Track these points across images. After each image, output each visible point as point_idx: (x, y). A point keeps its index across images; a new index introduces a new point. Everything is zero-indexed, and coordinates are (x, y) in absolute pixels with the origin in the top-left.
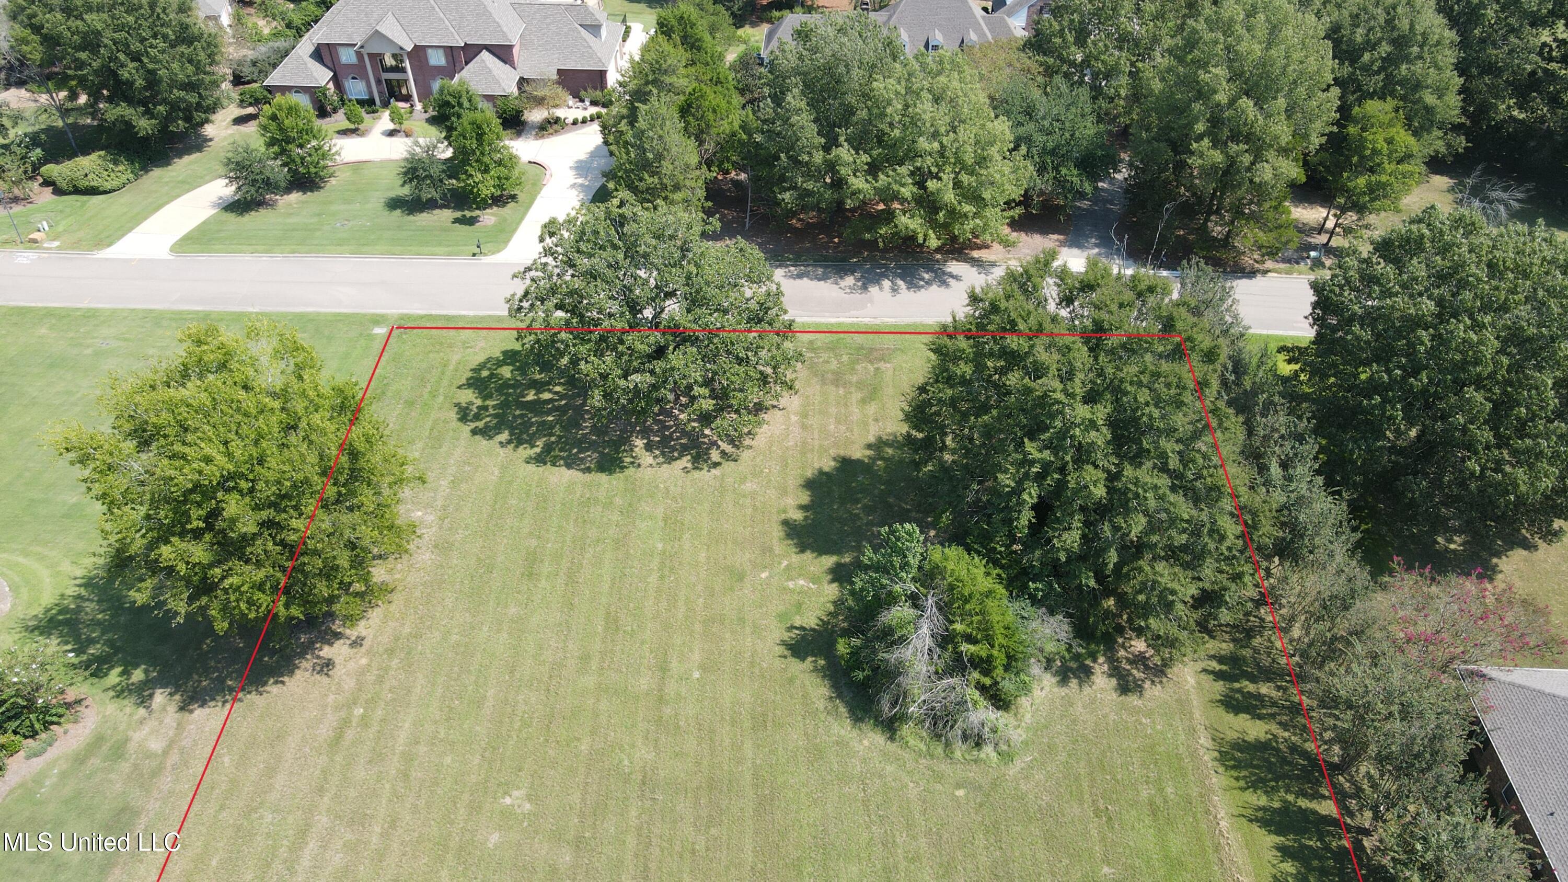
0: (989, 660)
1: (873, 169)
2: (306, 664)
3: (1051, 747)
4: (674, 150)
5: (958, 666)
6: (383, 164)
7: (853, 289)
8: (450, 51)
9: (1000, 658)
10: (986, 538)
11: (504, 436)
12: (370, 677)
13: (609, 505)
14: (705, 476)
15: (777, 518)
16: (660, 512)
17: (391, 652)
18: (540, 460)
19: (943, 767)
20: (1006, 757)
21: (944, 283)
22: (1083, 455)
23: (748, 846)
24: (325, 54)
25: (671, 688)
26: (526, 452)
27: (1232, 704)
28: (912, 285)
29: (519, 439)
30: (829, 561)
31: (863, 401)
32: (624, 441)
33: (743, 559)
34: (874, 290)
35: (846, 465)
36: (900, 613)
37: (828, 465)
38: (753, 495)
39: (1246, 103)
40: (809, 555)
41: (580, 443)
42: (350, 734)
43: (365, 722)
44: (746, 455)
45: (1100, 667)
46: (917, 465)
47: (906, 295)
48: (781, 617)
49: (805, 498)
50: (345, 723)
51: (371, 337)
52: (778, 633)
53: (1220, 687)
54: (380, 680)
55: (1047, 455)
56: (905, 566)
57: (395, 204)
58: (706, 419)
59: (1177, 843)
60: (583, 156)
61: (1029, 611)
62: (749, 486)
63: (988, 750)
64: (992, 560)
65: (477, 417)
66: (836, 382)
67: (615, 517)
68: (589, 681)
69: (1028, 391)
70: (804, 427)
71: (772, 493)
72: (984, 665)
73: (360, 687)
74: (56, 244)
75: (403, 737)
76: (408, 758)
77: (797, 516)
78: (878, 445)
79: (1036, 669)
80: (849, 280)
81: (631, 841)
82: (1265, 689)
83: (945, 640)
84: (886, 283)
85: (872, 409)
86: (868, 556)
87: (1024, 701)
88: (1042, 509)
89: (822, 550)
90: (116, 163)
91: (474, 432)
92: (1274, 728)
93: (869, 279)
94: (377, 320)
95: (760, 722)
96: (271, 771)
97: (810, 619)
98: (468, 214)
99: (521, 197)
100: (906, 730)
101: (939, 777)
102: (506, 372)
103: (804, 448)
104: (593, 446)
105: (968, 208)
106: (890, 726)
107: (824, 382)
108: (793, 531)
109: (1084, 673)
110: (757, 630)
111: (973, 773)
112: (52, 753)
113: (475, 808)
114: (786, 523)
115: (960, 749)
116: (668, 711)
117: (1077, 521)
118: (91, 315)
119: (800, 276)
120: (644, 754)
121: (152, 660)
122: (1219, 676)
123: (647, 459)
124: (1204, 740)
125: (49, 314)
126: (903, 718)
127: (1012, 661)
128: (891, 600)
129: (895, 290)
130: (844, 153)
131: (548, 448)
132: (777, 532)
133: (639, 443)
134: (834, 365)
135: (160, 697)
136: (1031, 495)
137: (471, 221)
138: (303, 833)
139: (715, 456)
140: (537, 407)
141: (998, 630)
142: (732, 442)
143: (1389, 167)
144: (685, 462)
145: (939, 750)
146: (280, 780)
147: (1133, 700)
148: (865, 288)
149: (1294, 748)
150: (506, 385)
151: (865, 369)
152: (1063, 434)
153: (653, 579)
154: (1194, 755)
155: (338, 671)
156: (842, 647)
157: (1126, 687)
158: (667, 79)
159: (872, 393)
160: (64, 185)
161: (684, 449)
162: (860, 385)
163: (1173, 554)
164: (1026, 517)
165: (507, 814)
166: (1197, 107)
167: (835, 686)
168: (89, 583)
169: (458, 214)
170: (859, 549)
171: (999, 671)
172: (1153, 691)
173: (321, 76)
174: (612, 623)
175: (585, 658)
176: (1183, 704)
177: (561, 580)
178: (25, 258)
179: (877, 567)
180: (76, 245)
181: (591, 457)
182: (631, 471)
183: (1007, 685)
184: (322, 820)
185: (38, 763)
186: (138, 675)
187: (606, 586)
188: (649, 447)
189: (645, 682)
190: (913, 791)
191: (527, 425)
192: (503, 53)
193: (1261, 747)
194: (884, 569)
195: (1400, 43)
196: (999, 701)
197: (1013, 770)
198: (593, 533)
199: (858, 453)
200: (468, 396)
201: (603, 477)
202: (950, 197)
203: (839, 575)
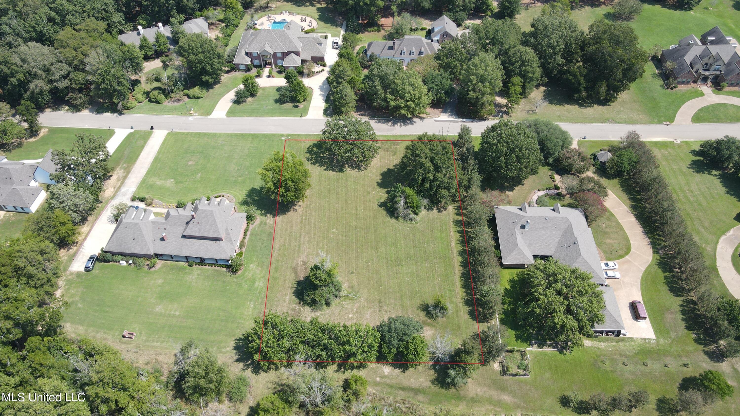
0: (413, 206)
1: (395, 100)
2: (292, 210)
3: (425, 221)
4: (349, 94)
5: (408, 208)
6: (270, 87)
7: (391, 126)
8: (283, 54)
9: (415, 206)
10: (413, 186)
11: (318, 164)
12: (304, 212)
13: (342, 179)
14: (361, 173)
15: (375, 181)
16: (353, 180)
17: (307, 207)
18: (326, 170)
19: (406, 225)
20: (416, 223)
21: (412, 124)
22: (429, 171)
23: (373, 236)
24: (249, 54)
25: (358, 213)
26: (323, 168)
27: (457, 214)
28: (405, 125)
29: (321, 165)
30: (386, 190)
31: (393, 155)
32: (343, 165)
33: (369, 189)
34: (396, 126)
35: (389, 170)
36: (398, 198)
37: (386, 170)
38: (371, 177)
39: (480, 84)
40: (382, 189)
41: (334, 166)
42: (304, 221)
43: (306, 219)
44: (369, 168)
45: (435, 209)
46: (402, 172)
47: (403, 127)
48: (377, 200)
49: (381, 177)
50: (302, 219)
51: (282, 140)
52: (377, 203)
53: (456, 211)
54: (306, 212)
55: (423, 172)
56: (399, 191)
57: (277, 101)
58: (361, 161)
59: (443, 235)
60: (321, 84)
61: (421, 198)
62: (370, 175)
63: (413, 222)
64: (414, 189)
65: (311, 160)
66: (387, 151)
67: (344, 181)
68: (344, 212)
69: (419, 161)
70: (381, 162)
71: (375, 176)
72: (413, 207)
73: (303, 213)
74: (197, 114)
75: (313, 221)
76: (315, 225)
77: (380, 181)
78: (396, 166)
79: (423, 208)
80: (390, 123)
81: (354, 236)
82: (464, 211)
83: (406, 203)
84: (399, 124)
85: (395, 157)
86: (393, 189)
87: (420, 214)
88: (423, 180)
89: (384, 188)
90: (202, 89)
91: (311, 164)
92: (464, 218)
93: (395, 123)
94: (282, 135)
95: (374, 218)
96: (292, 227)
97: (383, 200)
98: (296, 104)
99: (308, 99)
100: (399, 218)
101: (405, 226)
102: (315, 149)
103: (381, 166)
104: (337, 166)
105: (417, 108)
106: (397, 218)
107: (384, 151)
108: (379, 184)
109: (432, 209)
110: (373, 203)
111: (411, 225)
112: (255, 224)
113: (328, 232)
114: (377, 182)
115: (408, 222)
116: (358, 216)
117: (429, 182)
118: (215, 135)
119: (378, 122)
120: (355, 223)
121: (265, 210)
122: (456, 209)
123: (349, 169)
124: (451, 220)
125: (205, 135)
126: (399, 216)
127: (418, 207)
128: (397, 196)
129: (401, 126)
130: (389, 96)
131: (327, 167)
132: (376, 184)
133: (347, 166)
134: (387, 147)
135: (268, 215)
136: (420, 178)
137: (297, 107)
138: (301, 235)
139: (362, 168)
140: (323, 157)
141: (415, 201)
142: (366, 165)
143: (515, 96)
144: (356, 170)
145: (405, 222)
146: (294, 228)
147: (440, 214)
148: (394, 125)
149: (466, 221)
150: (315, 153)
151: (393, 147)
152: (425, 168)
153: (353, 193)
154: (449, 222)
155: (298, 211)
156: (388, 205)
157: (439, 211)
158: (346, 74)
159: (395, 153)
160: (191, 96)
161: (356, 167)
162: (392, 151)
163: (445, 188)
164: (420, 182)
165: (333, 232)
166: (469, 84)
167: (387, 212)
168: (247, 196)
169: (293, 104)
170: (391, 188)
171: (415, 209)
172: (444, 212)
173: (248, 60)
174: (346, 202)
175: (342, 208)
176: (449, 215)
177: (335, 194)
178: (191, 118)
179: (394, 191)
180: (202, 115)
181: (337, 169)
182: (345, 172)
183: (417, 211)
184: (303, 234)
185: (254, 225)
186: (263, 212)
187: (344, 195)
188: (349, 167)
189: (353, 212)
190: (400, 228)
191: (322, 162)
192: (297, 54)
193: (461, 221)
194: (395, 191)
195: (523, 61)
196: (416, 214)
197: (417, 225)
198: (340, 185)
199: (392, 167)
200: (308, 155)
201: (340, 173)
202: (413, 106)
203: (388, 192)
